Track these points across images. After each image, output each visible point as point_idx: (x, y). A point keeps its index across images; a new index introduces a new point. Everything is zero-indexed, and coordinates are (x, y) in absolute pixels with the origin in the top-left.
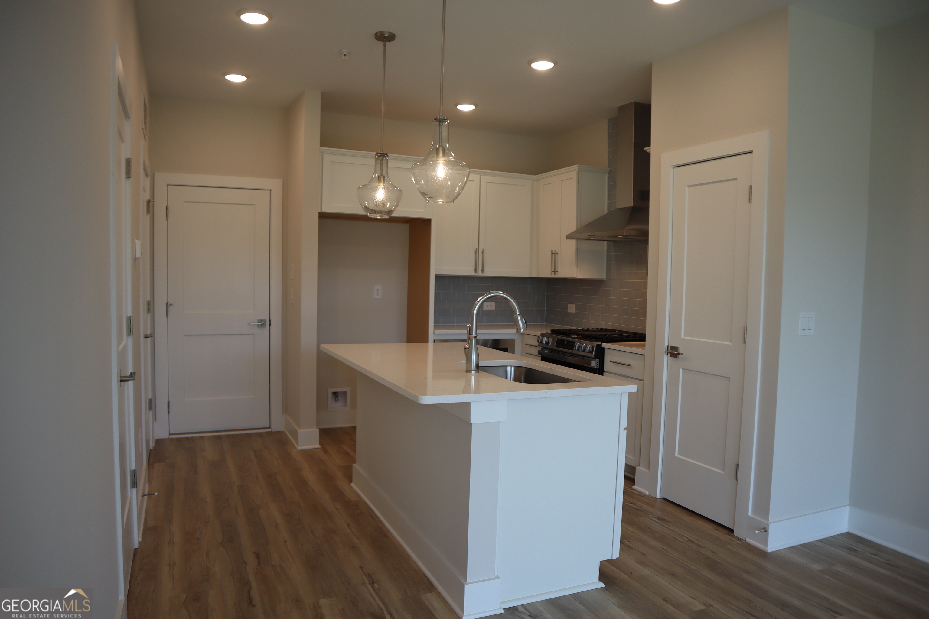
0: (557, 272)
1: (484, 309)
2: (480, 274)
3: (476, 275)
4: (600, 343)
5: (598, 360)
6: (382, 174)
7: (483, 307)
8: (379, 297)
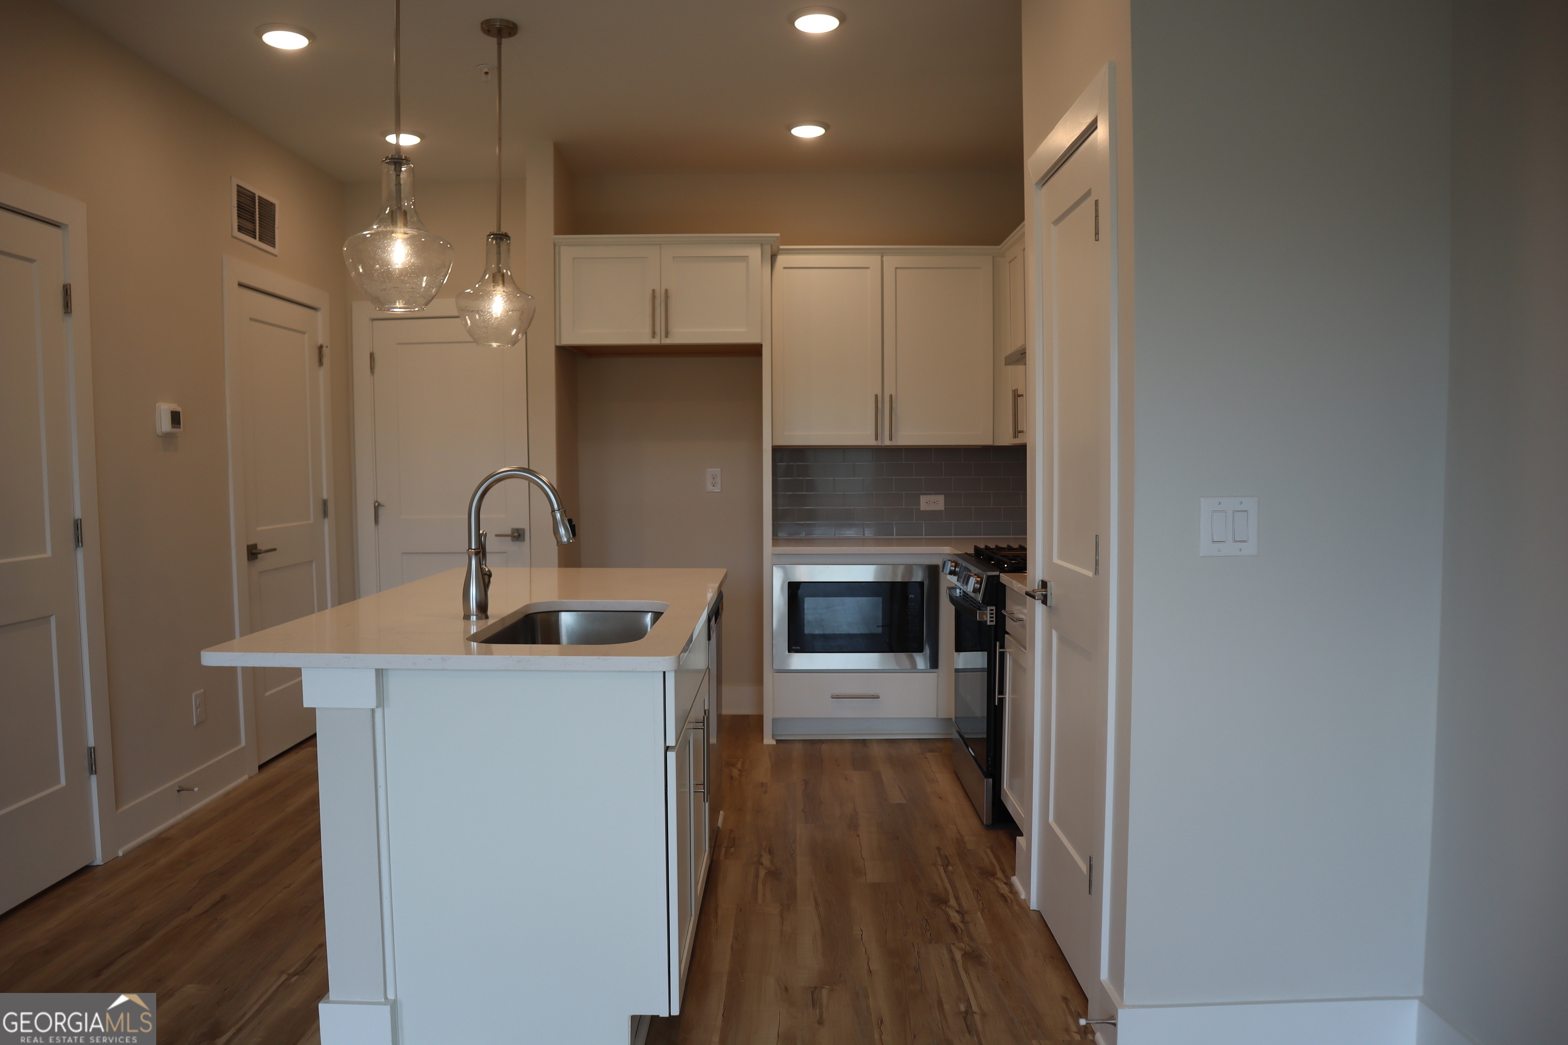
0: (1022, 432)
1: (921, 509)
2: (887, 443)
3: (879, 443)
4: (997, 573)
5: (994, 608)
6: (499, 270)
7: (920, 505)
8: (717, 489)
